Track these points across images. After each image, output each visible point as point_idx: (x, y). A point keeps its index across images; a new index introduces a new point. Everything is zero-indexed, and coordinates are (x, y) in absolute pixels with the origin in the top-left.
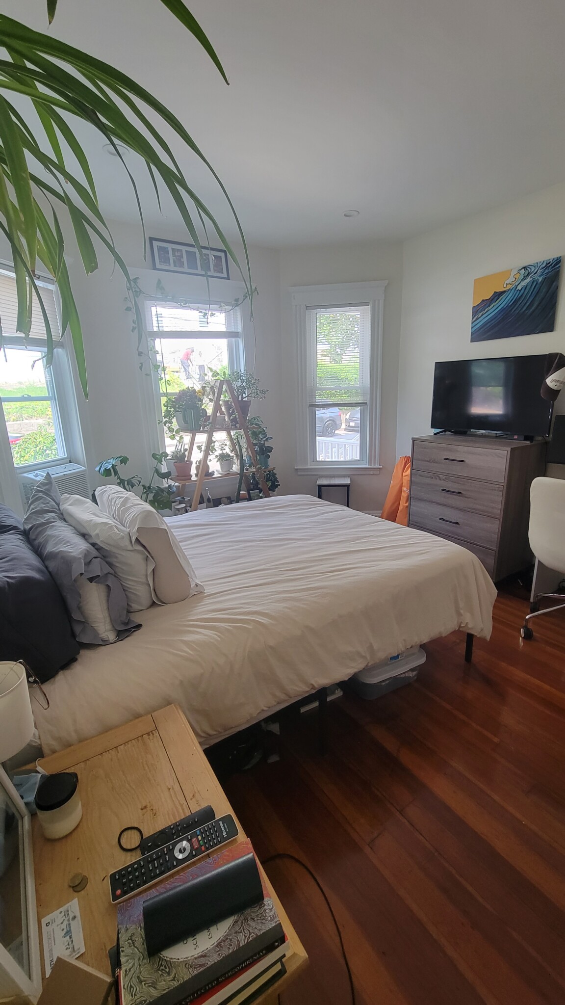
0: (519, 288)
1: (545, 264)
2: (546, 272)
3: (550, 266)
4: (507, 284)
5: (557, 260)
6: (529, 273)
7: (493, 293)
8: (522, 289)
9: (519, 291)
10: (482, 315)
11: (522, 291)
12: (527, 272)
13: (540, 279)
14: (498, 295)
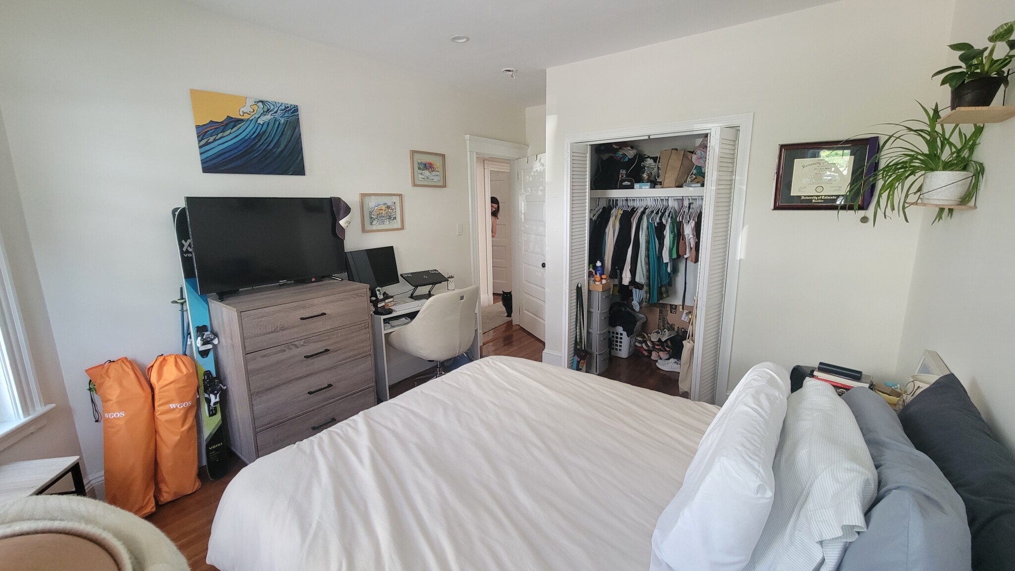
0: (260, 121)
1: (283, 108)
2: (285, 116)
3: (289, 111)
4: (244, 113)
5: (294, 107)
6: (268, 110)
7: (226, 117)
8: (264, 123)
9: (260, 126)
10: (215, 140)
11: (265, 126)
12: (266, 109)
13: (282, 121)
14: (232, 122)
